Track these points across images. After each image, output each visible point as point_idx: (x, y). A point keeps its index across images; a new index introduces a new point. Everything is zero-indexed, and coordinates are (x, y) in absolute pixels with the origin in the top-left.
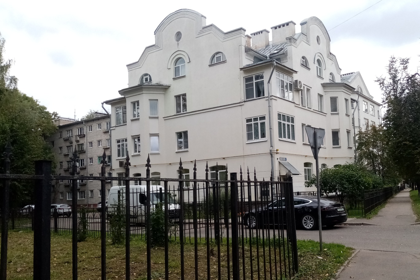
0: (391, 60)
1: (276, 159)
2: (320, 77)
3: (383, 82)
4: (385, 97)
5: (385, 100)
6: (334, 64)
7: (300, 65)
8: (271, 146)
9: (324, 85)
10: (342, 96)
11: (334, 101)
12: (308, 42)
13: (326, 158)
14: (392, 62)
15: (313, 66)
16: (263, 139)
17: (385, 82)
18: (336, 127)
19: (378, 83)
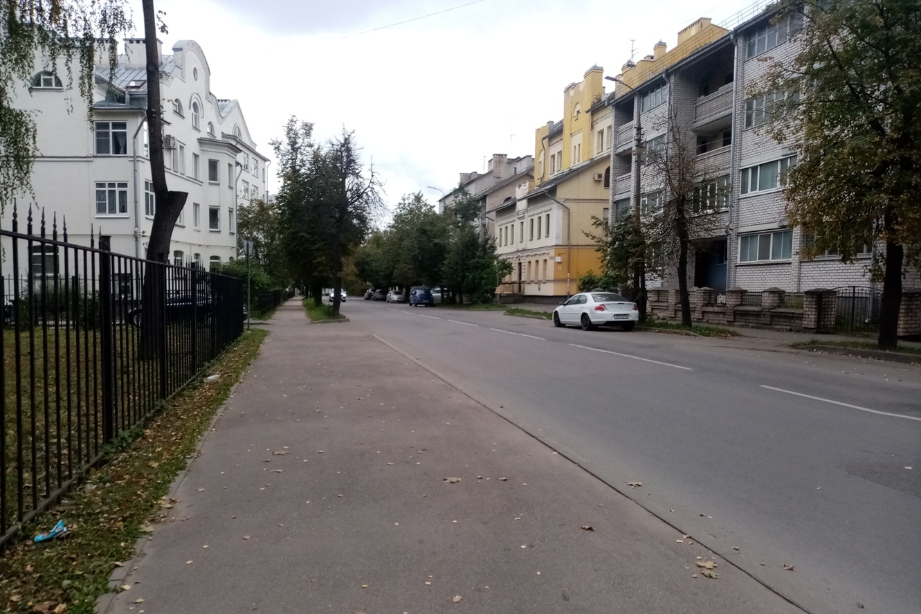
0: (290, 118)
1: (142, 244)
2: (196, 128)
3: (279, 147)
4: (280, 167)
5: (280, 172)
6: (213, 110)
7: (172, 112)
8: (136, 226)
9: (202, 142)
10: (224, 159)
11: (213, 165)
12: (183, 78)
13: (200, 245)
14: (291, 121)
15: (188, 112)
16: (123, 215)
17: (281, 147)
18: (215, 203)
19: (273, 147)
